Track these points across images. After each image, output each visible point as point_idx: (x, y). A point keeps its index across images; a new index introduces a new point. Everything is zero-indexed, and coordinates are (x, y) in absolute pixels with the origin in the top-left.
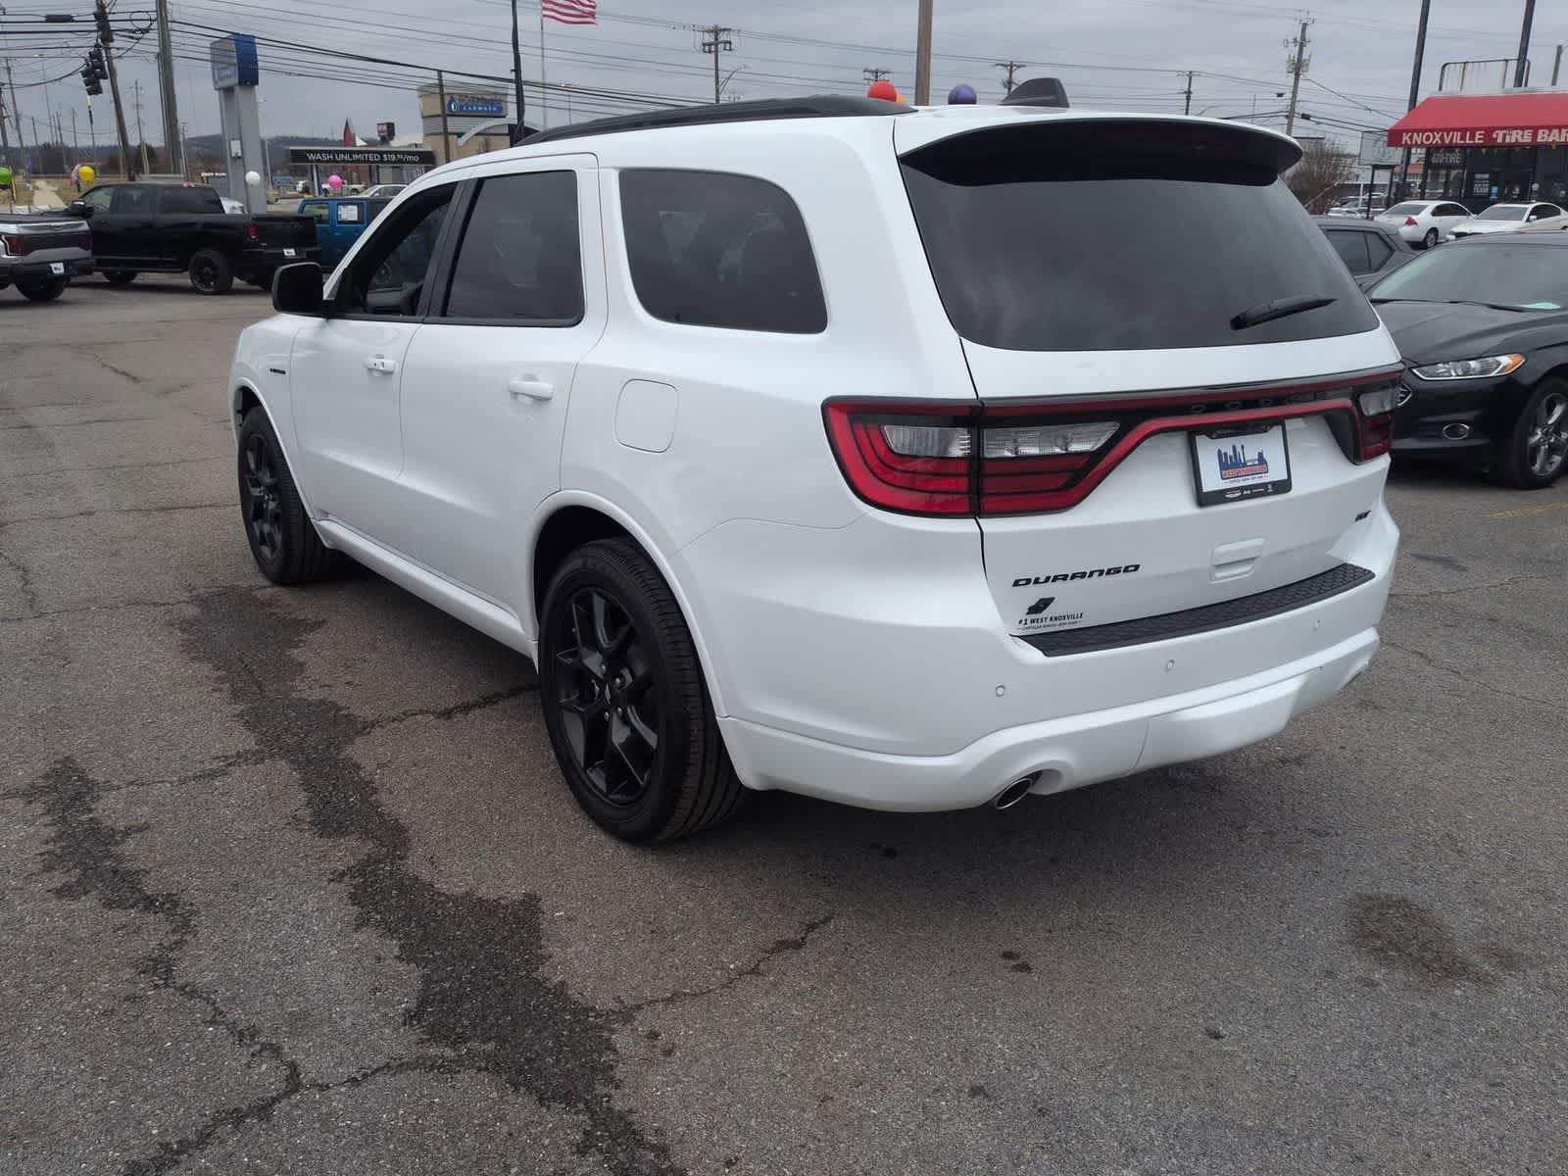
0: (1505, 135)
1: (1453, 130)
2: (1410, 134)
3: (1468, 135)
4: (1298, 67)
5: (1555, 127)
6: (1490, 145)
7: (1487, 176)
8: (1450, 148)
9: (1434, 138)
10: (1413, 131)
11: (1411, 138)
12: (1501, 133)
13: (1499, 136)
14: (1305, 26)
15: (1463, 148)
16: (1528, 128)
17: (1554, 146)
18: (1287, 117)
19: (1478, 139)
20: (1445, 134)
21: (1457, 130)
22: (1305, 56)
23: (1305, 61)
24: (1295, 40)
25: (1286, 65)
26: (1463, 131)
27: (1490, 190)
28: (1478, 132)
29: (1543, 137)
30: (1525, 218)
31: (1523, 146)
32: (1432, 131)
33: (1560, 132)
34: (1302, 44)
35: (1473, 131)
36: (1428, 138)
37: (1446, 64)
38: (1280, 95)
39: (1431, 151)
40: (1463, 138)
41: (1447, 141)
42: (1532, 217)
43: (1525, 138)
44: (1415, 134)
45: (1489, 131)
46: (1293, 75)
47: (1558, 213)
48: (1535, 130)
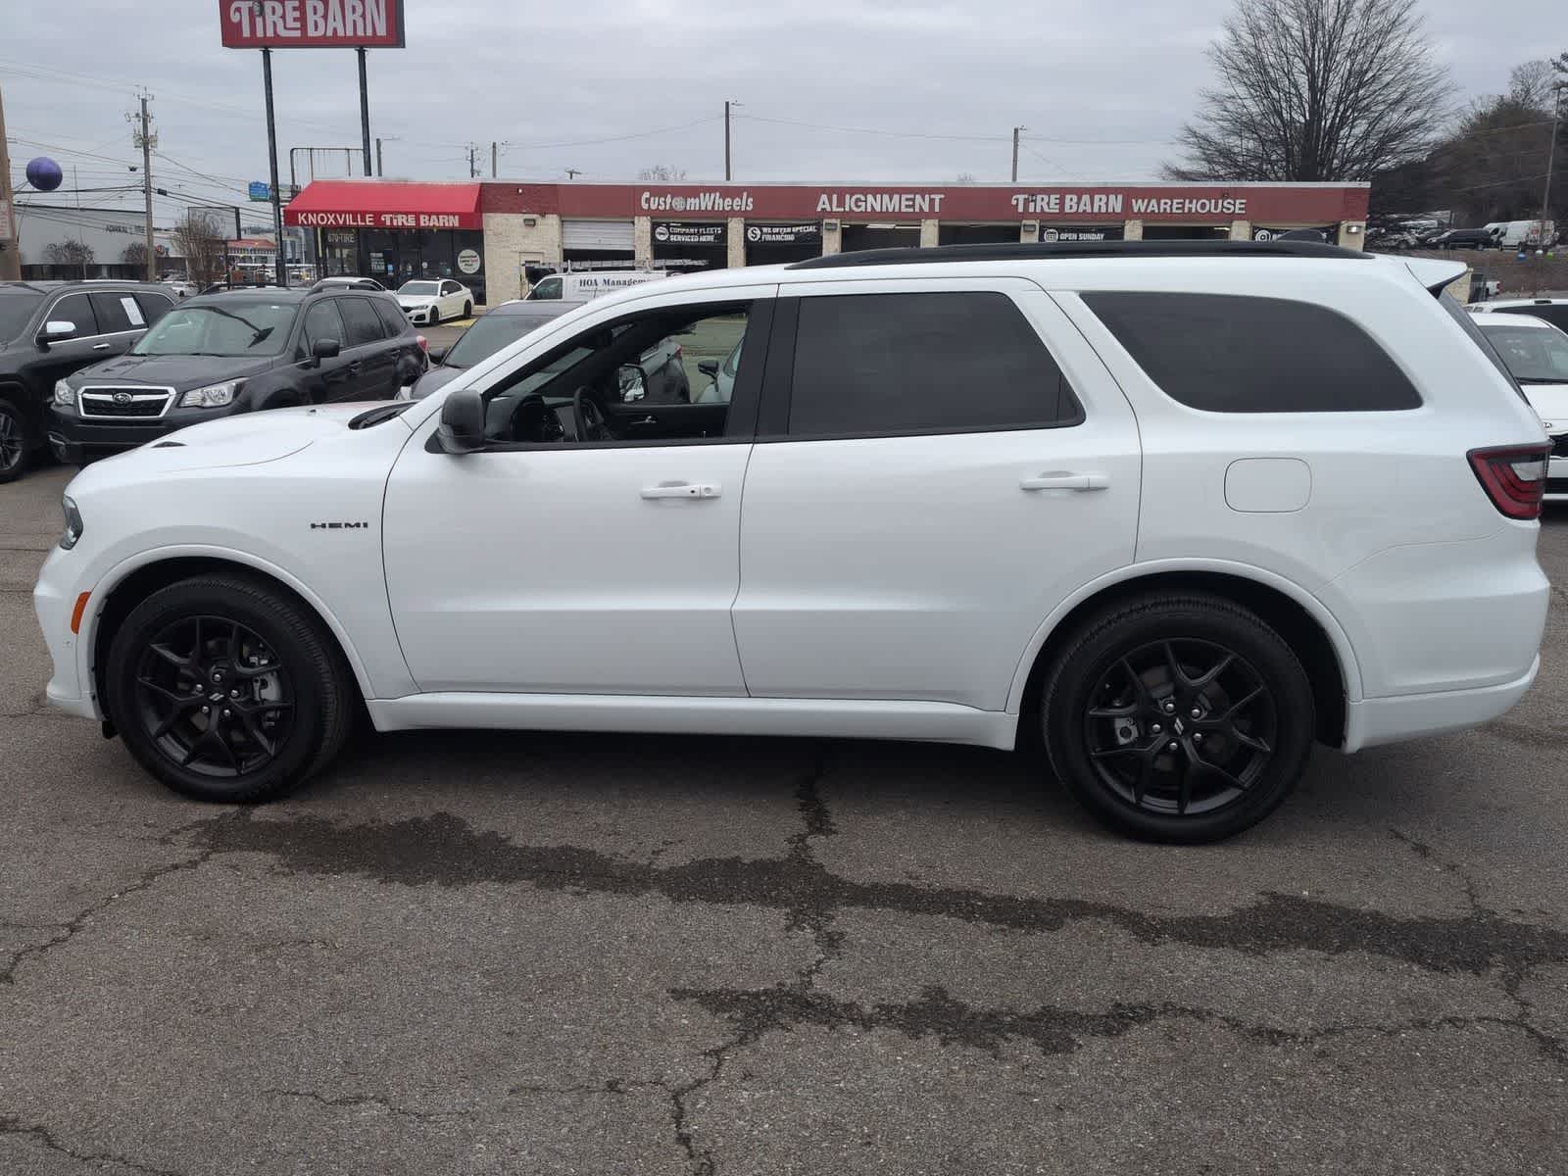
0: (391, 219)
1: (346, 212)
2: (304, 215)
3: (359, 216)
4: (146, 142)
5: (434, 214)
6: (380, 226)
7: (381, 255)
8: (345, 228)
9: (328, 219)
10: (307, 212)
11: (306, 218)
12: (388, 217)
13: (387, 219)
14: (144, 102)
15: (358, 228)
16: (411, 213)
17: (435, 230)
18: (144, 192)
19: (369, 221)
20: (338, 216)
21: (349, 212)
22: (151, 132)
23: (152, 136)
24: (137, 115)
25: (133, 140)
26: (354, 214)
27: (386, 268)
28: (367, 216)
29: (424, 221)
30: (439, 294)
31: (409, 229)
32: (325, 212)
33: (438, 218)
34: (145, 118)
35: (363, 214)
36: (322, 219)
37: (293, 150)
38: (133, 169)
39: (326, 230)
40: (355, 220)
41: (341, 222)
42: (445, 292)
43: (411, 222)
44: (310, 215)
45: (377, 215)
46: (142, 149)
47: (459, 289)
48: (417, 215)
